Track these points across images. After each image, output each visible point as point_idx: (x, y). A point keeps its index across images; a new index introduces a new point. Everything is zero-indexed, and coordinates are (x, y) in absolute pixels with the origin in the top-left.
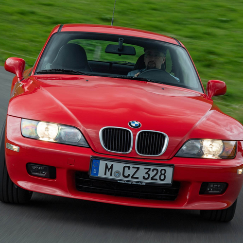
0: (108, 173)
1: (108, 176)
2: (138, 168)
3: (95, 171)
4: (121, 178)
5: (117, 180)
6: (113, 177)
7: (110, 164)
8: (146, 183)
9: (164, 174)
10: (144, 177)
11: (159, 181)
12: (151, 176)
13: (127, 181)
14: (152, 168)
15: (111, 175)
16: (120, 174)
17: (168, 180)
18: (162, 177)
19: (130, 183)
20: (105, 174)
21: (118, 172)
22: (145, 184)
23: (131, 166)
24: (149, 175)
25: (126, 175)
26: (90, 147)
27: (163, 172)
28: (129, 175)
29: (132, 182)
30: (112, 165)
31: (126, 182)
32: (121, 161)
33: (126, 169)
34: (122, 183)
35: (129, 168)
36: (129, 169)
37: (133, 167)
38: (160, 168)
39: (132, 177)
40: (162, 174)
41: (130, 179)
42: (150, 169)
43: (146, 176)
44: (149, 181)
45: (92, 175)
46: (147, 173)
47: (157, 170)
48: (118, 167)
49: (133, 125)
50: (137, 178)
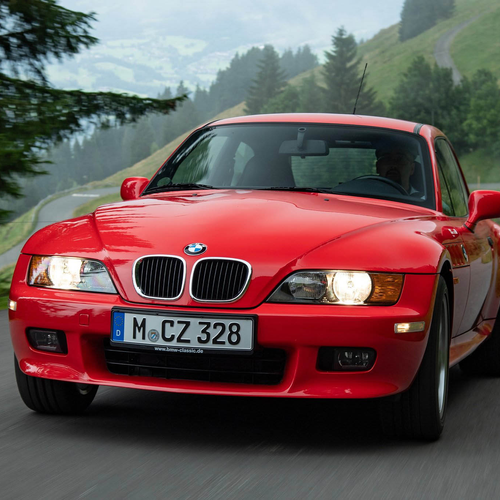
0: (139, 335)
1: (139, 340)
2: (188, 324)
3: (118, 333)
4: (161, 342)
5: (153, 347)
6: (147, 342)
7: (140, 318)
8: (205, 350)
9: (237, 333)
10: (199, 338)
11: (228, 346)
12: (212, 338)
13: (170, 347)
14: (213, 322)
15: (144, 338)
16: (158, 336)
17: (246, 344)
18: (234, 338)
19: (176, 350)
20: (134, 337)
21: (154, 332)
22: (202, 352)
23: (176, 320)
24: (208, 335)
25: (168, 336)
26: (118, 293)
27: (235, 329)
28: (173, 336)
29: (179, 348)
30: (144, 320)
31: (168, 350)
32: (157, 313)
33: (168, 325)
34: (162, 351)
35: (172, 323)
36: (172, 325)
37: (179, 322)
38: (227, 323)
39: (179, 340)
40: (232, 333)
41: (174, 343)
42: (209, 324)
43: (204, 338)
44: (210, 345)
45: (114, 341)
46: (204, 331)
47: (223, 325)
48: (154, 322)
49: (192, 250)
50: (188, 341)
